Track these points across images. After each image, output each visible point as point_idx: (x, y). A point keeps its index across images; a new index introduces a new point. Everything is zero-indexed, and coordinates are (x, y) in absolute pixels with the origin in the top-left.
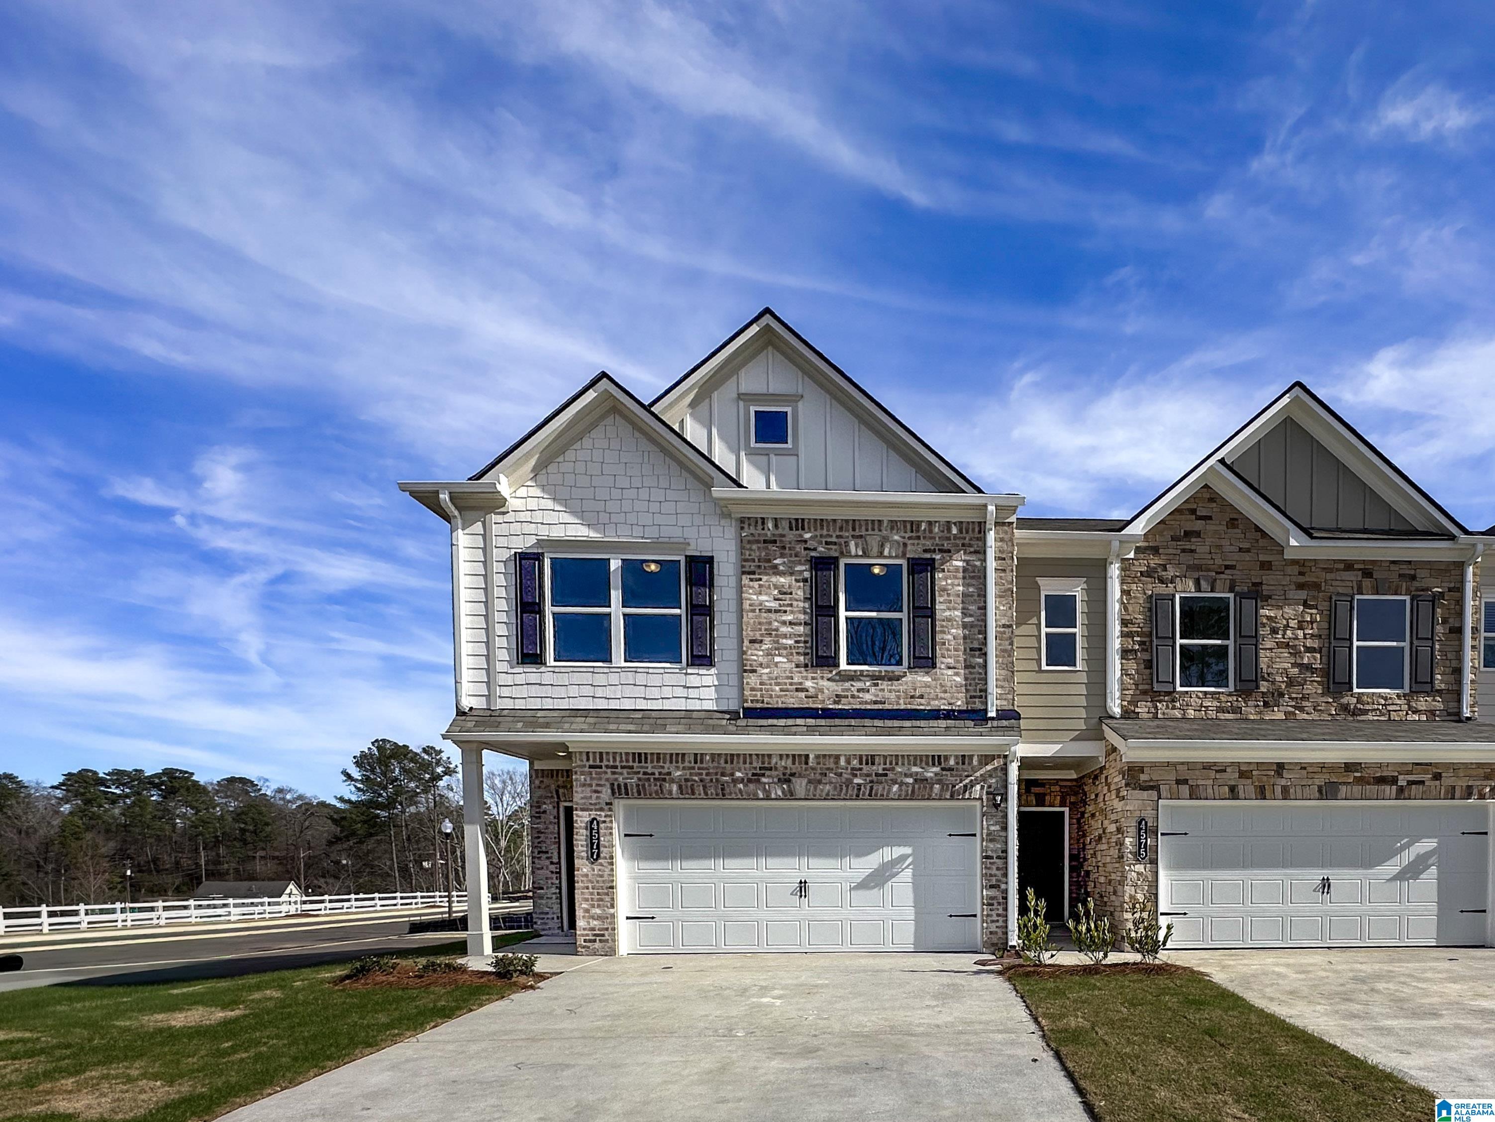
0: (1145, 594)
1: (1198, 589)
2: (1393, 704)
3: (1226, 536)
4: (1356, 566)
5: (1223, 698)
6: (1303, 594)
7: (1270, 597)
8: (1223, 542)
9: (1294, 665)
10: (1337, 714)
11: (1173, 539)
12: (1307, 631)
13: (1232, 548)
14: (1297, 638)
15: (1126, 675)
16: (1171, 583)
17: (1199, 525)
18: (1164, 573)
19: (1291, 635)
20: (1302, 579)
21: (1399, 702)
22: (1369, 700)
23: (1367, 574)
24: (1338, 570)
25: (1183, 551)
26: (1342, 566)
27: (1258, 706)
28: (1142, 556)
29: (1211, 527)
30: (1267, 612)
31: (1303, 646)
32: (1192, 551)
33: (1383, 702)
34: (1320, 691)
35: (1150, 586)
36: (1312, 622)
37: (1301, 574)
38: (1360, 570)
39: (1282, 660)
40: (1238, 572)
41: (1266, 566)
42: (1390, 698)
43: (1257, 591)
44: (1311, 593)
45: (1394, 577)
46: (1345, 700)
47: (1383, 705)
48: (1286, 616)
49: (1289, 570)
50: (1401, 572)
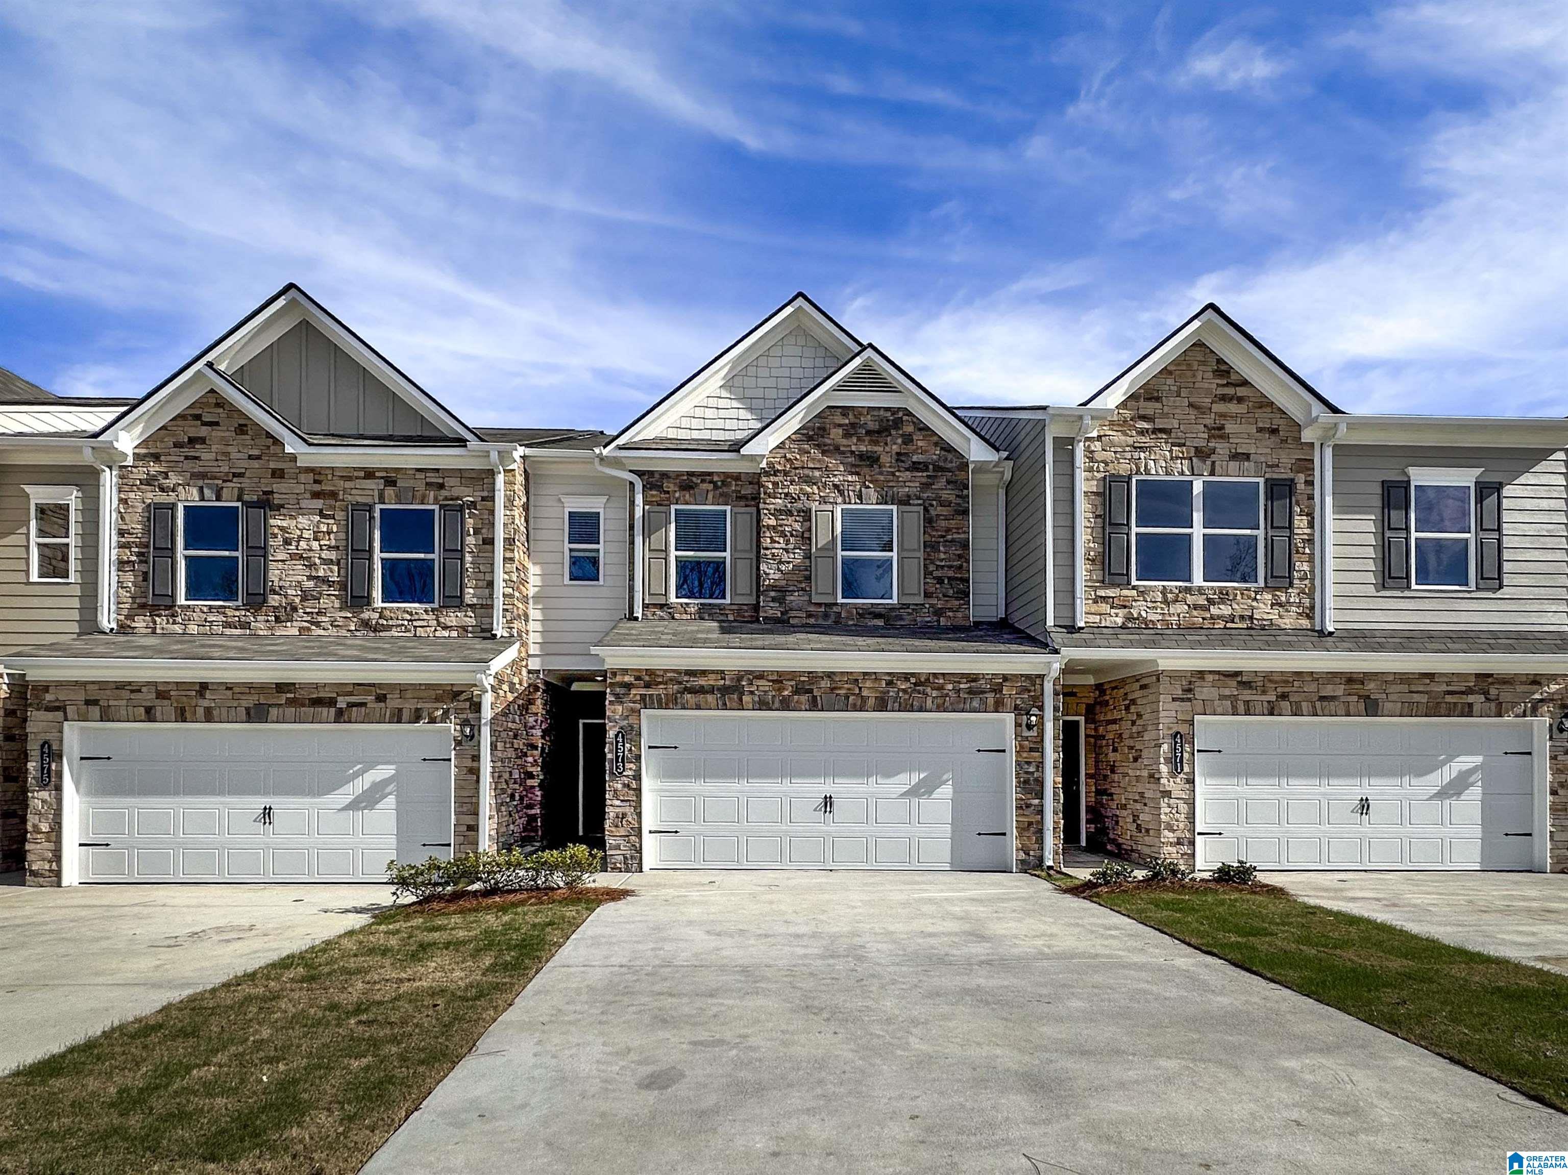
0: (144, 503)
1: (202, 499)
2: (419, 620)
3: (235, 443)
4: (377, 474)
5: (229, 612)
6: (318, 504)
7: (282, 506)
8: (230, 449)
9: (310, 578)
10: (356, 630)
11: (176, 445)
12: (322, 543)
13: (240, 455)
14: (311, 550)
15: (122, 588)
16: (173, 491)
17: (204, 431)
18: (164, 481)
19: (305, 547)
20: (317, 488)
21: (425, 617)
22: (392, 615)
23: (390, 482)
24: (357, 478)
25: (187, 458)
26: (362, 474)
27: (268, 621)
28: (141, 463)
29: (217, 433)
30: (279, 523)
31: (320, 558)
32: (196, 458)
33: (409, 617)
34: (337, 605)
35: (150, 495)
36: (329, 533)
37: (316, 482)
38: (382, 478)
39: (295, 572)
40: (248, 481)
41: (278, 474)
42: (416, 613)
43: (268, 500)
44: (327, 502)
45: (421, 487)
46: (365, 615)
47: (409, 621)
48: (300, 526)
49: (303, 478)
50: (428, 480)
